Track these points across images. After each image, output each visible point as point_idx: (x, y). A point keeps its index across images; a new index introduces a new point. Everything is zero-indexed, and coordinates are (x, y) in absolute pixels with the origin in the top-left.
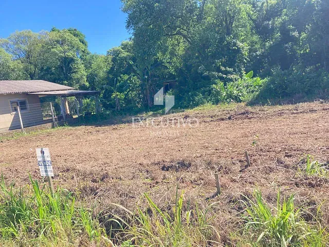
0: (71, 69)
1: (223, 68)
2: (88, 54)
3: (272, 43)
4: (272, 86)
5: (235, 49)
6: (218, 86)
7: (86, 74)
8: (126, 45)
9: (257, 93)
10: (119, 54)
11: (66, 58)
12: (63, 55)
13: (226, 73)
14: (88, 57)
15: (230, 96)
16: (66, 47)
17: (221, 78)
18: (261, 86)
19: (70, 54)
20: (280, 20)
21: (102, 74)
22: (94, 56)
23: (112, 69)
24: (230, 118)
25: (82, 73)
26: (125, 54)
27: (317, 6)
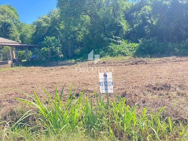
0: (8, 30)
1: (114, 37)
2: (19, 22)
3: (137, 25)
4: (143, 48)
5: (120, 26)
6: (112, 46)
7: (19, 35)
8: (46, 19)
9: (135, 51)
10: (41, 24)
11: (5, 23)
12: (3, 21)
13: (116, 39)
14: (19, 24)
15: (120, 52)
16: (6, 16)
17: (114, 42)
18: (136, 48)
19: (9, 21)
20: (141, 13)
21: (29, 36)
22: (22, 24)
23: (36, 33)
24: (136, 64)
25: (16, 33)
26: (44, 24)
27: (169, 7)
